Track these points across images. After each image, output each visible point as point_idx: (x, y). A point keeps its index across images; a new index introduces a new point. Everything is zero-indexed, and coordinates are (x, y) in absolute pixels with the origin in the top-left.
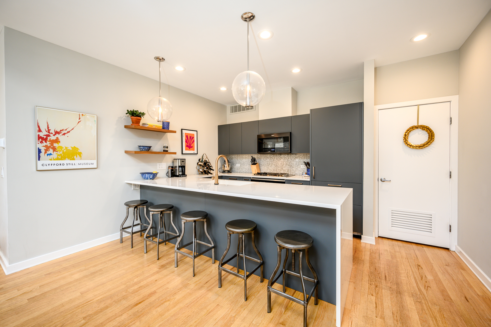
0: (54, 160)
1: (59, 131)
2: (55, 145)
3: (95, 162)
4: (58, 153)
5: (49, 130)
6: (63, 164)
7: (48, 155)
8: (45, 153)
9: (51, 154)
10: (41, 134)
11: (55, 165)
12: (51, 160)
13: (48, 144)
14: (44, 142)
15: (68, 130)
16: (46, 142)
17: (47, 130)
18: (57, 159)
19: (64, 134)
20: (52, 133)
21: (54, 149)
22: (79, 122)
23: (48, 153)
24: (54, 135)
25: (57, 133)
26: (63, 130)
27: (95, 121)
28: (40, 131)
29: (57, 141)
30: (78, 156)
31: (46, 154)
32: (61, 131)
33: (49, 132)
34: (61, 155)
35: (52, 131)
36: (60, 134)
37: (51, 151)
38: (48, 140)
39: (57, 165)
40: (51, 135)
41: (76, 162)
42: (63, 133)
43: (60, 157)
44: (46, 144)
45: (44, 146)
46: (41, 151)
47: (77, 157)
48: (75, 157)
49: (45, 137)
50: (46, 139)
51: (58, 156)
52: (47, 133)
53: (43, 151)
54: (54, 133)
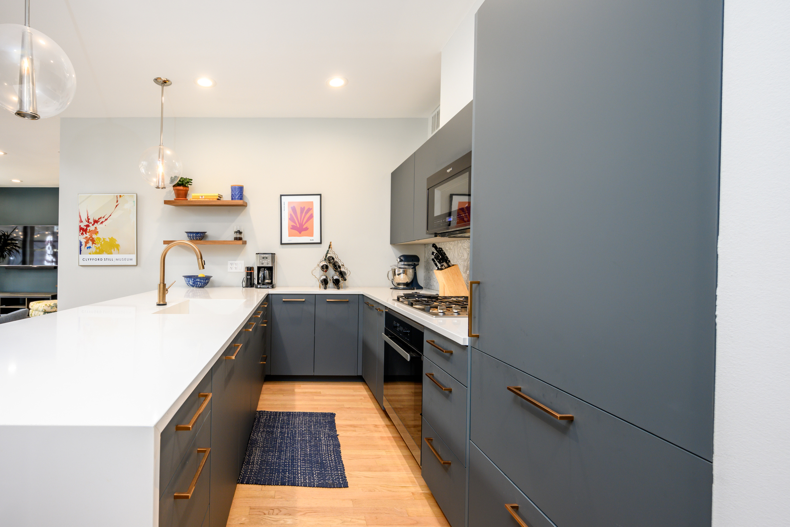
0: (93, 254)
1: (97, 219)
2: (94, 236)
3: (134, 257)
4: (96, 246)
5: (89, 219)
6: (101, 259)
7: (87, 248)
8: (86, 245)
9: (90, 247)
10: (82, 226)
11: (94, 260)
12: (90, 254)
13: (88, 235)
14: (84, 233)
15: (106, 218)
16: (86, 233)
17: (87, 219)
18: (96, 253)
19: (102, 222)
20: (91, 223)
21: (93, 241)
22: (116, 206)
23: (88, 245)
24: (93, 225)
25: (96, 222)
26: (101, 218)
27: (134, 201)
28: (81, 221)
29: (96, 232)
30: (116, 249)
31: (86, 248)
32: (99, 219)
33: (88, 222)
34: (99, 247)
35: (91, 221)
36: (99, 223)
37: (90, 243)
38: (88, 231)
39: (96, 260)
40: (91, 225)
41: (114, 256)
42: (100, 222)
43: (98, 251)
44: (86, 236)
45: (84, 238)
46: (82, 244)
47: (114, 250)
48: (113, 250)
49: (85, 227)
50: (87, 229)
51: (96, 249)
52: (87, 223)
53: (83, 244)
54: (93, 223)
